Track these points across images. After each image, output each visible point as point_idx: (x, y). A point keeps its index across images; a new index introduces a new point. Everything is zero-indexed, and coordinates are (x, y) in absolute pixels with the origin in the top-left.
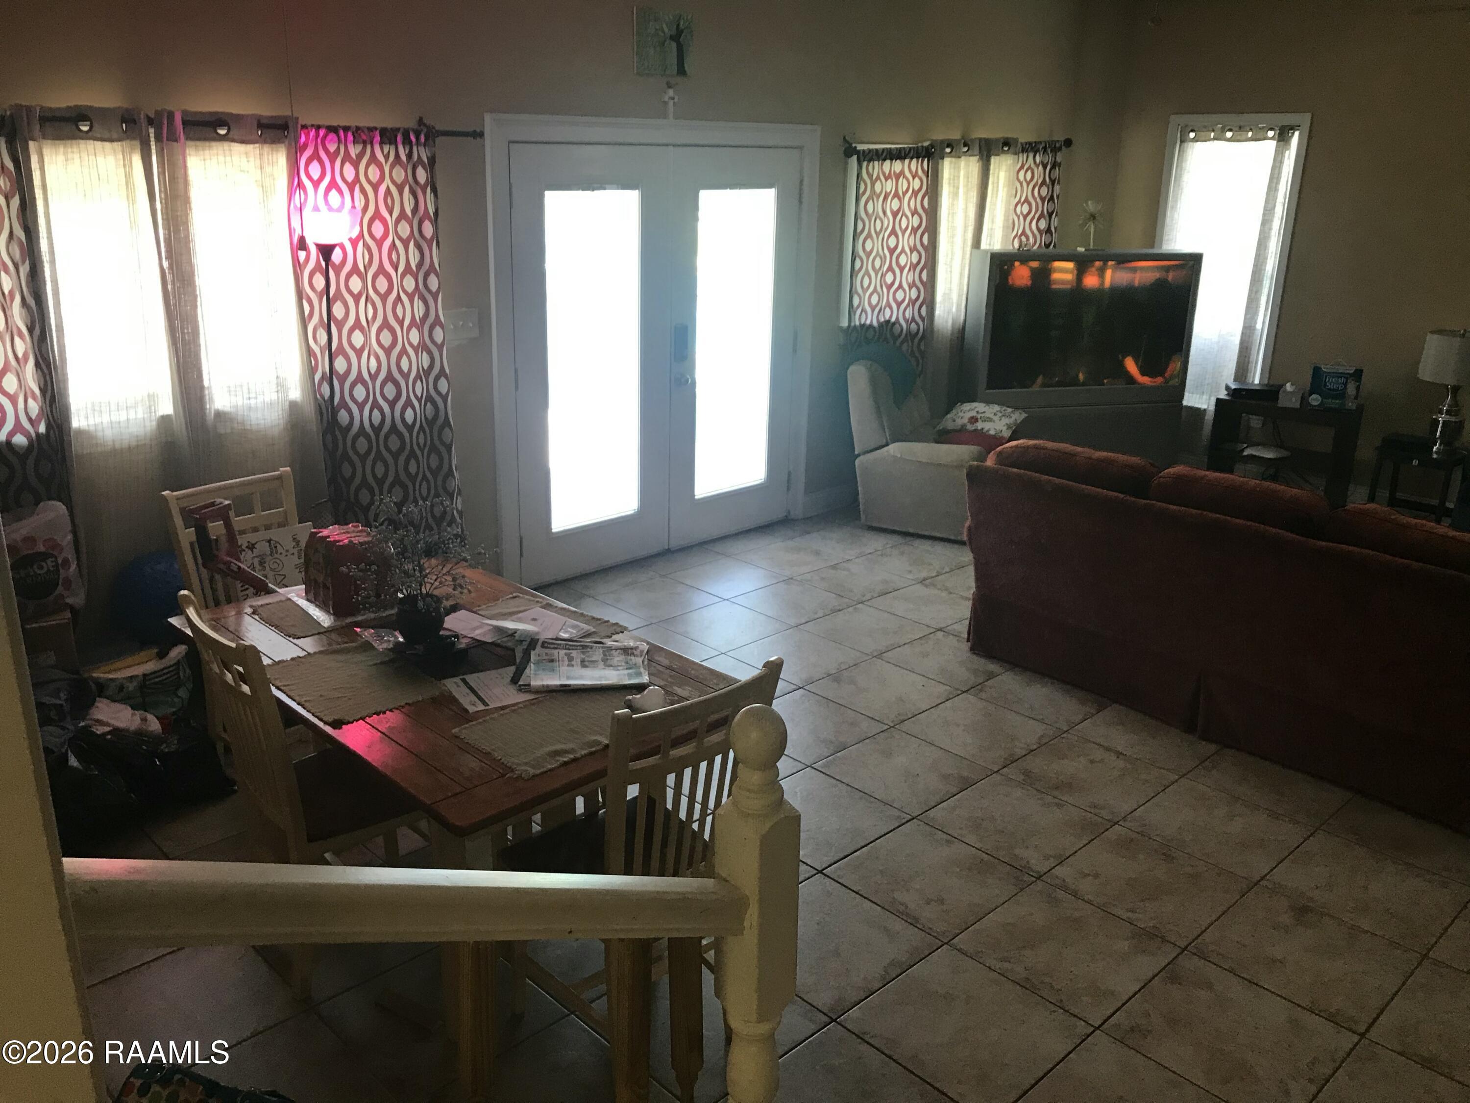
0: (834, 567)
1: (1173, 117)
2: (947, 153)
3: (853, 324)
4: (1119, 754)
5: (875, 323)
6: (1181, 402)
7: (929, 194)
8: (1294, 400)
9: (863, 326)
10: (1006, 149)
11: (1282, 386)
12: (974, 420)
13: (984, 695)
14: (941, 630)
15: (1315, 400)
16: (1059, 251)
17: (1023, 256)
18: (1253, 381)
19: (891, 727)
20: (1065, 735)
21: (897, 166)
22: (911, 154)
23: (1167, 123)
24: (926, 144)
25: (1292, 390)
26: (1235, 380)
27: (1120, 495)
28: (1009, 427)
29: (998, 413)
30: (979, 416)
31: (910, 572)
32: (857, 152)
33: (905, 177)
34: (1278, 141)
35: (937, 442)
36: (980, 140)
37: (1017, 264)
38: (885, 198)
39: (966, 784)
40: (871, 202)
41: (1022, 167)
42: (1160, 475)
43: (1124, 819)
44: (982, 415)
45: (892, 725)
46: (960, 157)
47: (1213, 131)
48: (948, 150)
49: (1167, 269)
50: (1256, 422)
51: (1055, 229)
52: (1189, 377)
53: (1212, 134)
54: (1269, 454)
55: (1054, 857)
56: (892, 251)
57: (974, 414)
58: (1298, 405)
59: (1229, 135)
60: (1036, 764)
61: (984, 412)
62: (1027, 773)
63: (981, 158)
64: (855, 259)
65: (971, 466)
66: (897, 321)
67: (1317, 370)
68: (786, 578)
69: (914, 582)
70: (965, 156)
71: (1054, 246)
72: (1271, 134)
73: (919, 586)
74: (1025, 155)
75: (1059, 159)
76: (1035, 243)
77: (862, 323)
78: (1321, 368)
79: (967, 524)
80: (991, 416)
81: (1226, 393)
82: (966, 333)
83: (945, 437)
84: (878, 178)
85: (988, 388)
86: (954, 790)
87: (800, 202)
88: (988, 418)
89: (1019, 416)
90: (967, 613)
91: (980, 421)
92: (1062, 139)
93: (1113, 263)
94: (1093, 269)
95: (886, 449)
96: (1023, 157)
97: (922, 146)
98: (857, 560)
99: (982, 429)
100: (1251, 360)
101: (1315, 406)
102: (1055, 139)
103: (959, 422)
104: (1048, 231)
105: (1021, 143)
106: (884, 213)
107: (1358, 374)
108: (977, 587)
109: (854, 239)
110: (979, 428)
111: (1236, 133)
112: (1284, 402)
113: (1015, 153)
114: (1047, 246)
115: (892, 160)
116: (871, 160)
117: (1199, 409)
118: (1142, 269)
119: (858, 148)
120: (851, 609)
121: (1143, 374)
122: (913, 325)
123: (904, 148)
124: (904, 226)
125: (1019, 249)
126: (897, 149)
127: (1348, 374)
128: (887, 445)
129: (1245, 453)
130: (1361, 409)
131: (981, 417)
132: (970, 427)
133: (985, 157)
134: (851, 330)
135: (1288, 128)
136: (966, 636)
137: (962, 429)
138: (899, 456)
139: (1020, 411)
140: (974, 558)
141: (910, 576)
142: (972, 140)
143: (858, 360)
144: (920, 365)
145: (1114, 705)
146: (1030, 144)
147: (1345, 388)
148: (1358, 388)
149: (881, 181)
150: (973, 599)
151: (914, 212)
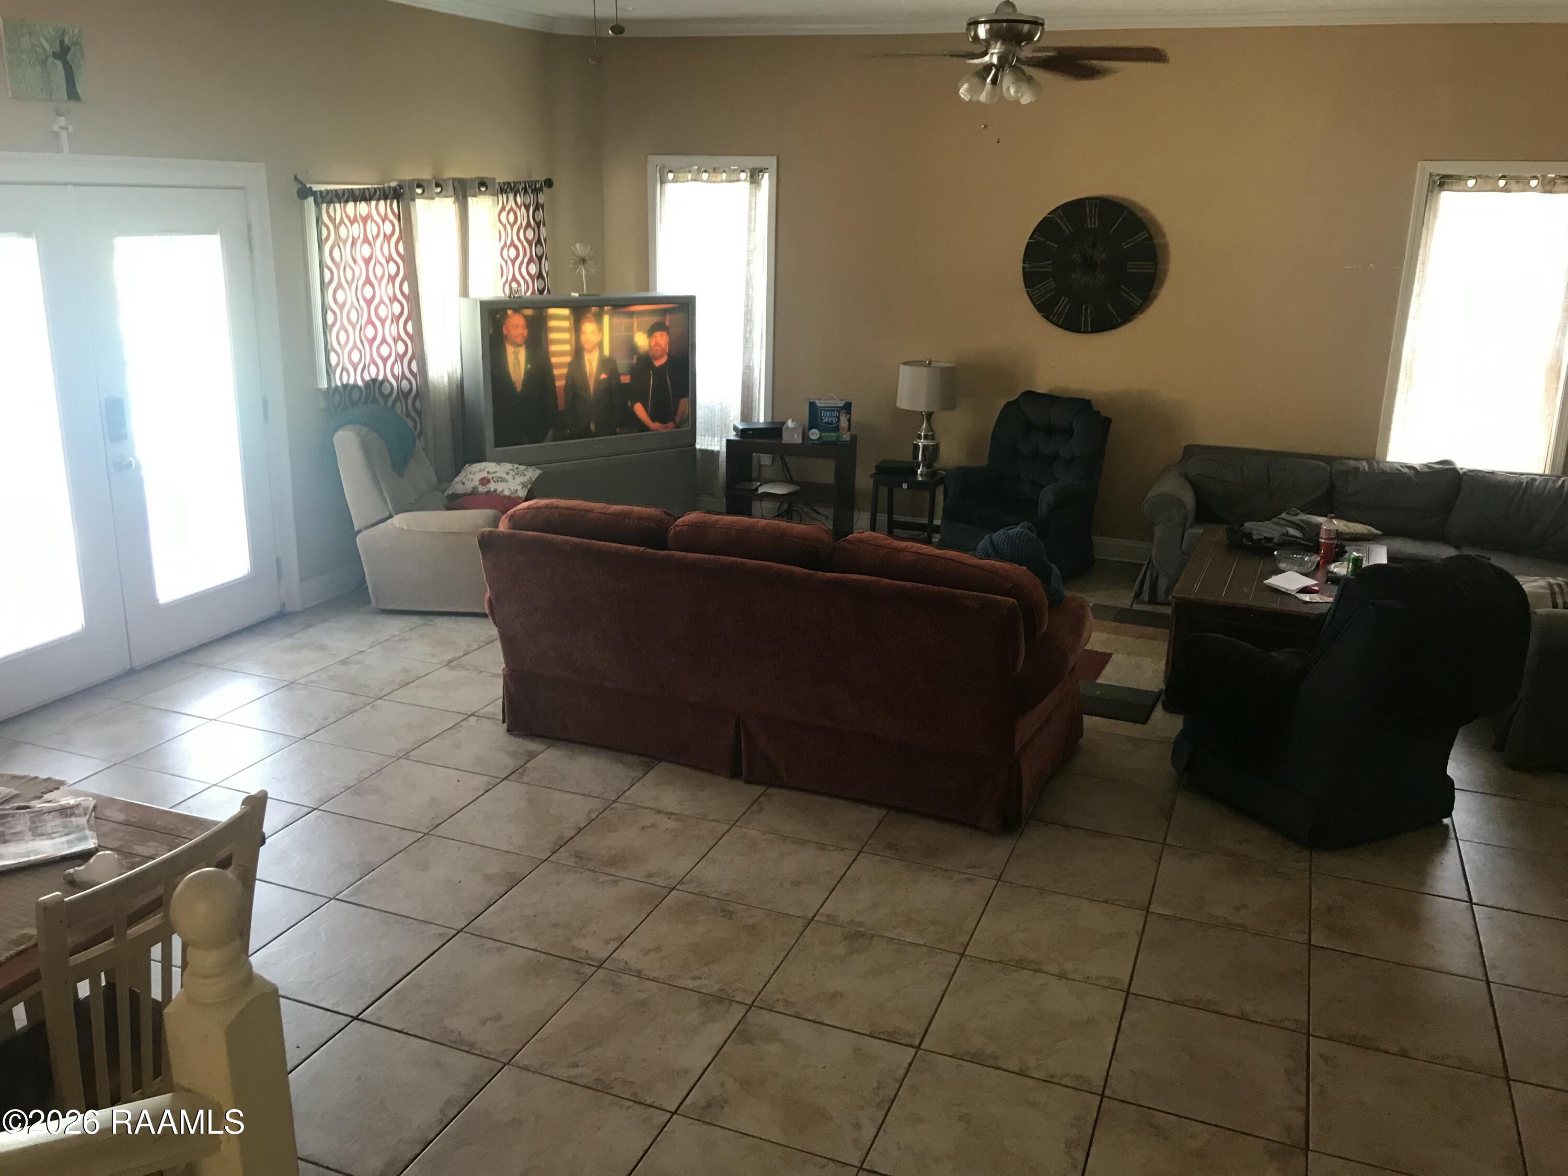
0: (344, 662)
1: (650, 158)
2: (418, 194)
3: (333, 385)
4: (670, 815)
5: (360, 383)
6: (694, 445)
7: (404, 238)
8: (796, 436)
9: (345, 386)
10: (483, 189)
11: (784, 423)
12: (485, 481)
13: (526, 779)
14: (473, 715)
15: (814, 434)
16: (552, 297)
17: (515, 304)
18: (758, 420)
19: (425, 834)
20: (614, 805)
21: (363, 208)
22: (377, 196)
23: (646, 163)
24: (393, 184)
25: (793, 426)
26: (742, 420)
27: (639, 548)
28: (524, 485)
29: (511, 472)
30: (490, 477)
31: (433, 655)
32: (314, 194)
33: (373, 220)
34: (751, 183)
35: (448, 508)
36: (454, 180)
37: (510, 312)
38: (354, 243)
39: (515, 881)
40: (337, 248)
41: (503, 208)
42: (676, 523)
43: (680, 882)
44: (494, 475)
45: (426, 831)
46: (433, 199)
47: (690, 172)
48: (419, 191)
49: (665, 312)
50: (766, 459)
51: (547, 273)
52: (698, 420)
53: (690, 175)
54: (780, 490)
55: (614, 940)
56: (369, 302)
57: (484, 474)
58: (800, 441)
59: (705, 176)
60: (585, 843)
61: (495, 472)
62: (578, 856)
63: (457, 199)
64: (326, 312)
65: (483, 533)
66: (385, 378)
67: (812, 405)
68: (286, 683)
69: (439, 666)
70: (439, 197)
71: (549, 292)
72: (743, 176)
73: (445, 670)
74: (505, 197)
75: (541, 201)
76: (526, 290)
77: (345, 383)
78: (815, 403)
79: (488, 595)
80: (504, 476)
81: (735, 433)
82: (465, 389)
83: (455, 502)
84: (342, 221)
85: (497, 445)
86: (502, 890)
87: (251, 250)
88: (499, 478)
89: (533, 474)
90: (500, 692)
91: (492, 482)
92: (543, 178)
93: (609, 308)
94: (590, 315)
95: (389, 521)
96: (502, 198)
97: (389, 187)
98: (370, 650)
99: (495, 491)
100: (754, 399)
101: (814, 440)
102: (534, 178)
103: (469, 486)
104: (540, 276)
105: (499, 183)
106: (355, 261)
107: (847, 407)
108: (507, 663)
109: (322, 290)
110: (492, 490)
111: (711, 175)
112: (786, 438)
113: (493, 195)
114: (541, 292)
115: (355, 201)
116: (330, 202)
117: (712, 451)
118: (639, 313)
119: (313, 189)
120: (368, 708)
121: (654, 420)
122: (405, 382)
123: (368, 189)
124: (379, 275)
125: (510, 296)
126: (360, 189)
127: (839, 407)
128: (391, 517)
129: (760, 491)
130: (854, 438)
131: (493, 478)
132: (481, 489)
133: (461, 198)
134: (333, 391)
135: (758, 170)
136: (501, 718)
137: (474, 492)
138: (406, 528)
139: (534, 468)
140: (499, 632)
141: (435, 660)
142: (446, 181)
143: (345, 424)
144: (419, 426)
145: (662, 763)
146: (509, 184)
147: (839, 421)
148: (849, 420)
149: (345, 225)
150: (505, 677)
151: (390, 259)
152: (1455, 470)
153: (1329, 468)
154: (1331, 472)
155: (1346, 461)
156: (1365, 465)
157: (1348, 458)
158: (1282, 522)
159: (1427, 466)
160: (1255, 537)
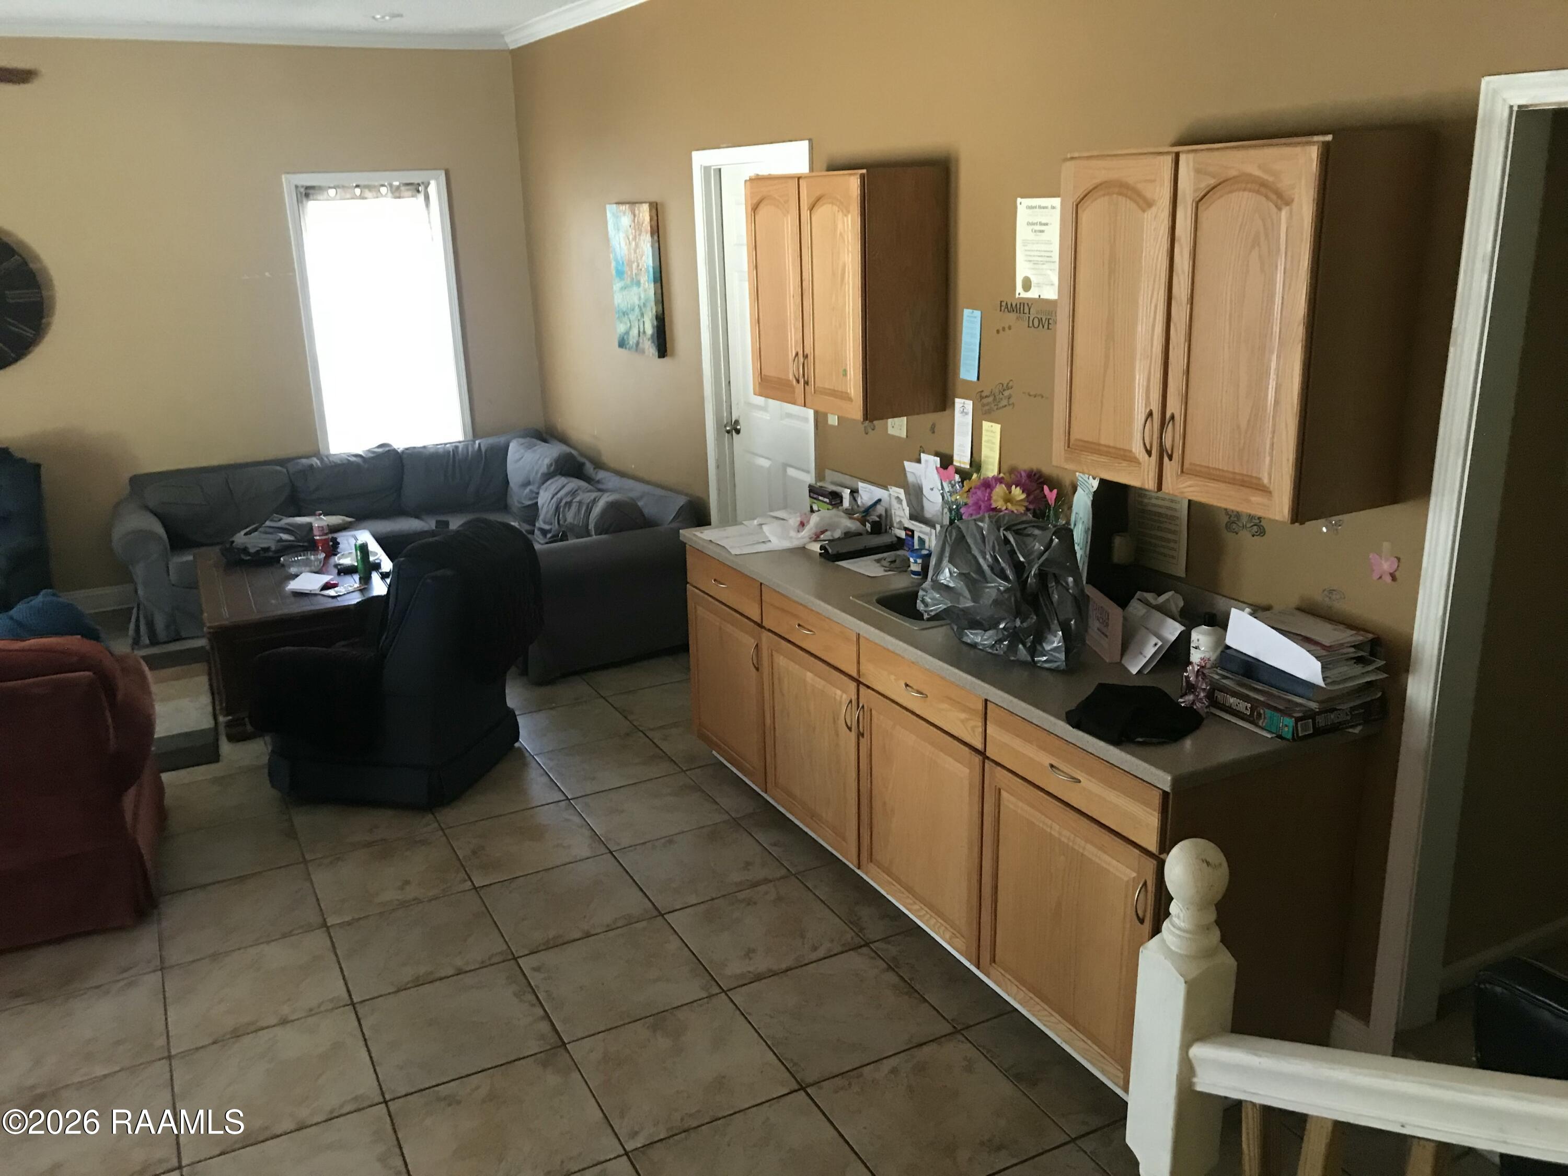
152: (395, 451)
153: (284, 470)
154: (288, 473)
155: (299, 461)
156: (315, 461)
157: (300, 458)
158: (268, 530)
159: (369, 451)
160: (252, 550)
